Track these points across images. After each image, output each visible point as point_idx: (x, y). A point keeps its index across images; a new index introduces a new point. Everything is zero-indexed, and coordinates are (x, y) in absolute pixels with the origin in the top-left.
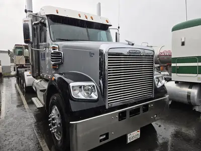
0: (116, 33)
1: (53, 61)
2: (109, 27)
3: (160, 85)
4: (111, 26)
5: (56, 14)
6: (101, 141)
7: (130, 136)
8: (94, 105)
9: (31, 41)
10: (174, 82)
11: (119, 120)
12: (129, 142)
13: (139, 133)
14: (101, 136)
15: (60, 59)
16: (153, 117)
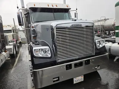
0: (75, 13)
1: (33, 35)
2: (70, 10)
3: (101, 46)
4: (70, 9)
5: (34, 7)
6: (54, 81)
7: (76, 80)
8: (49, 60)
9: (22, 24)
10: (117, 43)
11: (67, 70)
12: (75, 83)
13: (83, 78)
14: (54, 79)
15: (35, 33)
16: (94, 68)
